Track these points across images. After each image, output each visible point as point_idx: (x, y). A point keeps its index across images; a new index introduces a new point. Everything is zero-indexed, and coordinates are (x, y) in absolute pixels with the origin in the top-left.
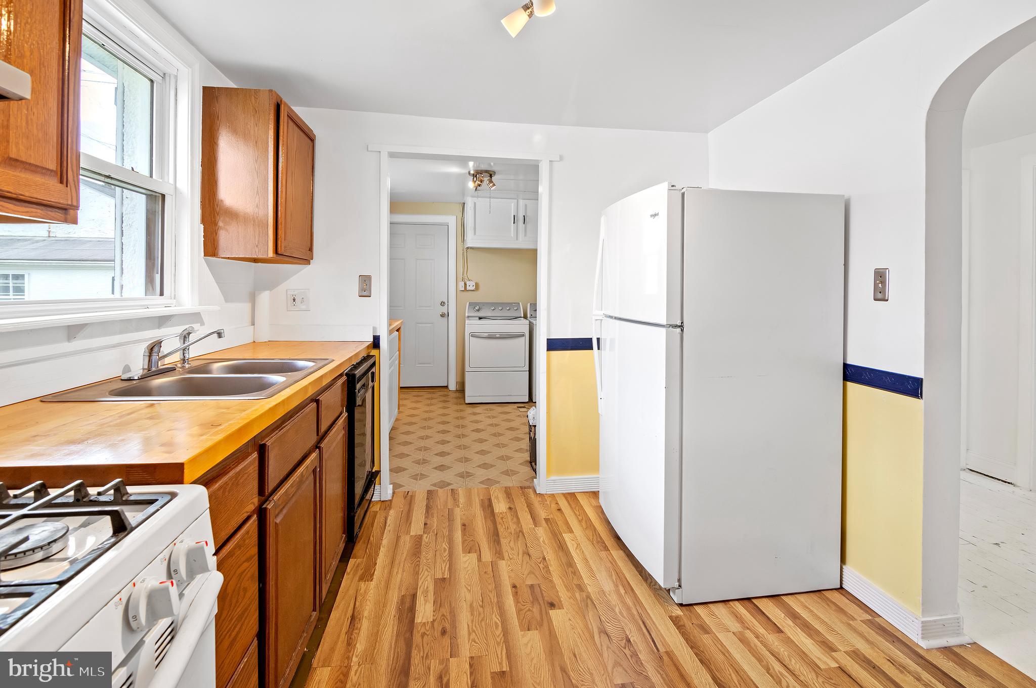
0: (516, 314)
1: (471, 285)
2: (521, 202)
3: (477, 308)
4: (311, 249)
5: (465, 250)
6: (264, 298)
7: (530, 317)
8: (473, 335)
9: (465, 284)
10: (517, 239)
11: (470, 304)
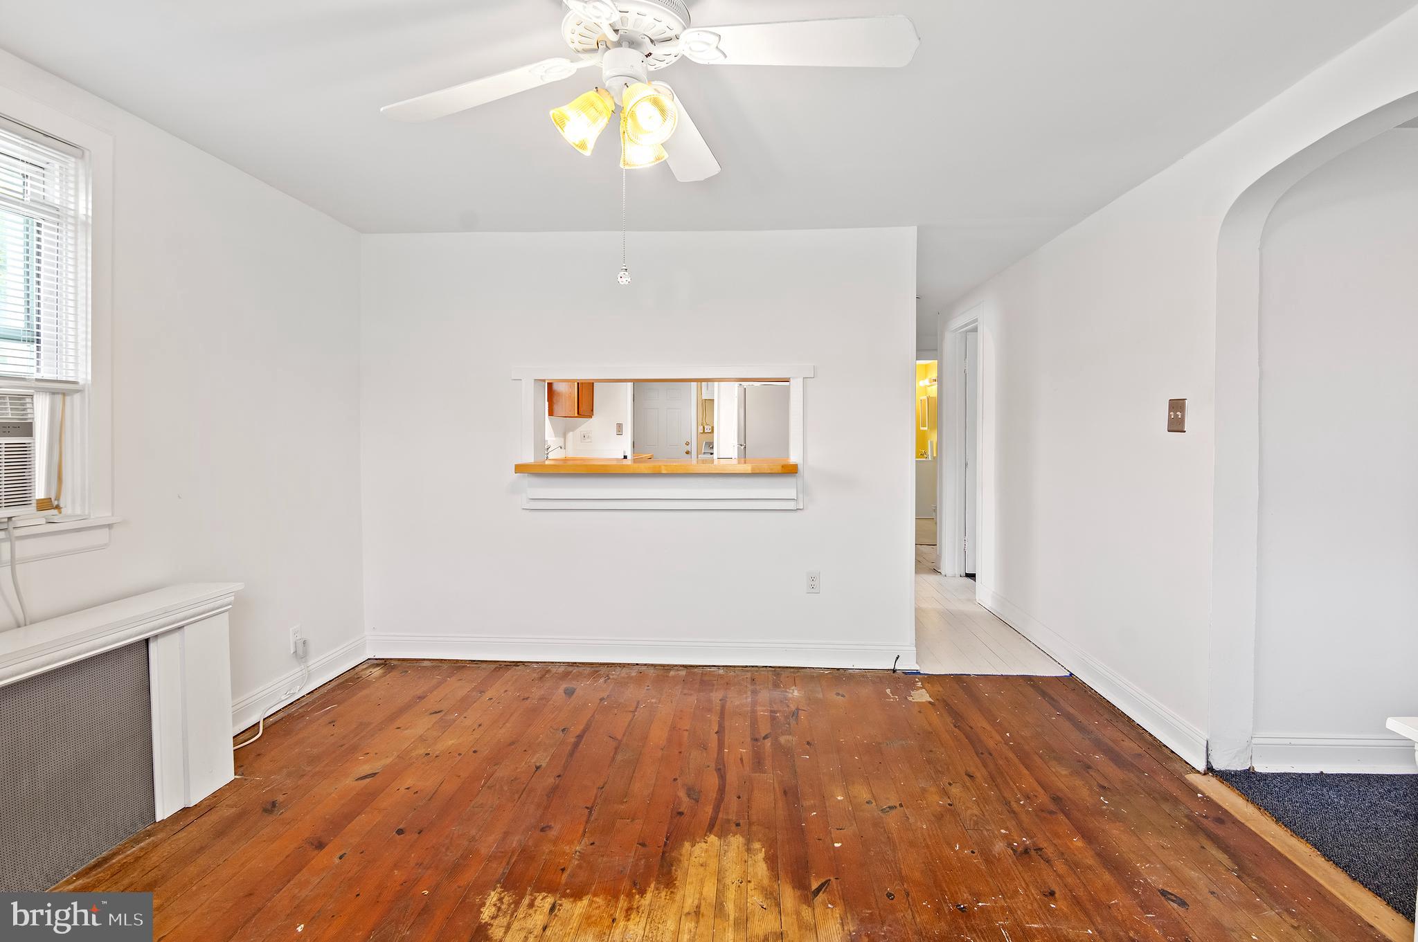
4: (592, 410)
6: (570, 435)
9: (704, 428)
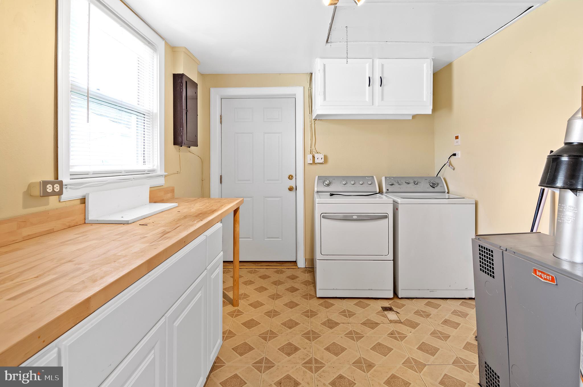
0: (370, 189)
1: (319, 158)
2: (377, 62)
3: (326, 183)
5: (313, 121)
7: (386, 193)
8: (324, 216)
10: (373, 105)
11: (320, 178)
